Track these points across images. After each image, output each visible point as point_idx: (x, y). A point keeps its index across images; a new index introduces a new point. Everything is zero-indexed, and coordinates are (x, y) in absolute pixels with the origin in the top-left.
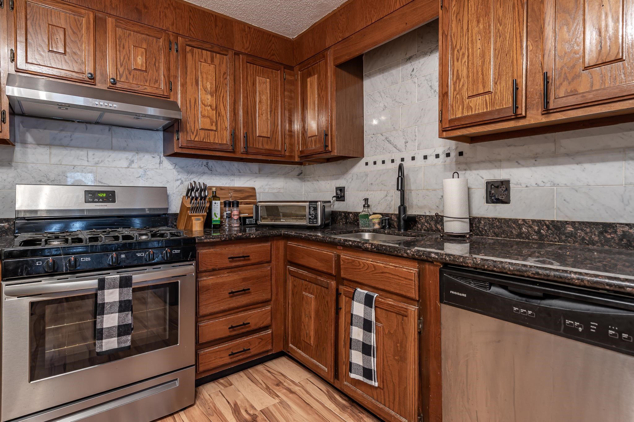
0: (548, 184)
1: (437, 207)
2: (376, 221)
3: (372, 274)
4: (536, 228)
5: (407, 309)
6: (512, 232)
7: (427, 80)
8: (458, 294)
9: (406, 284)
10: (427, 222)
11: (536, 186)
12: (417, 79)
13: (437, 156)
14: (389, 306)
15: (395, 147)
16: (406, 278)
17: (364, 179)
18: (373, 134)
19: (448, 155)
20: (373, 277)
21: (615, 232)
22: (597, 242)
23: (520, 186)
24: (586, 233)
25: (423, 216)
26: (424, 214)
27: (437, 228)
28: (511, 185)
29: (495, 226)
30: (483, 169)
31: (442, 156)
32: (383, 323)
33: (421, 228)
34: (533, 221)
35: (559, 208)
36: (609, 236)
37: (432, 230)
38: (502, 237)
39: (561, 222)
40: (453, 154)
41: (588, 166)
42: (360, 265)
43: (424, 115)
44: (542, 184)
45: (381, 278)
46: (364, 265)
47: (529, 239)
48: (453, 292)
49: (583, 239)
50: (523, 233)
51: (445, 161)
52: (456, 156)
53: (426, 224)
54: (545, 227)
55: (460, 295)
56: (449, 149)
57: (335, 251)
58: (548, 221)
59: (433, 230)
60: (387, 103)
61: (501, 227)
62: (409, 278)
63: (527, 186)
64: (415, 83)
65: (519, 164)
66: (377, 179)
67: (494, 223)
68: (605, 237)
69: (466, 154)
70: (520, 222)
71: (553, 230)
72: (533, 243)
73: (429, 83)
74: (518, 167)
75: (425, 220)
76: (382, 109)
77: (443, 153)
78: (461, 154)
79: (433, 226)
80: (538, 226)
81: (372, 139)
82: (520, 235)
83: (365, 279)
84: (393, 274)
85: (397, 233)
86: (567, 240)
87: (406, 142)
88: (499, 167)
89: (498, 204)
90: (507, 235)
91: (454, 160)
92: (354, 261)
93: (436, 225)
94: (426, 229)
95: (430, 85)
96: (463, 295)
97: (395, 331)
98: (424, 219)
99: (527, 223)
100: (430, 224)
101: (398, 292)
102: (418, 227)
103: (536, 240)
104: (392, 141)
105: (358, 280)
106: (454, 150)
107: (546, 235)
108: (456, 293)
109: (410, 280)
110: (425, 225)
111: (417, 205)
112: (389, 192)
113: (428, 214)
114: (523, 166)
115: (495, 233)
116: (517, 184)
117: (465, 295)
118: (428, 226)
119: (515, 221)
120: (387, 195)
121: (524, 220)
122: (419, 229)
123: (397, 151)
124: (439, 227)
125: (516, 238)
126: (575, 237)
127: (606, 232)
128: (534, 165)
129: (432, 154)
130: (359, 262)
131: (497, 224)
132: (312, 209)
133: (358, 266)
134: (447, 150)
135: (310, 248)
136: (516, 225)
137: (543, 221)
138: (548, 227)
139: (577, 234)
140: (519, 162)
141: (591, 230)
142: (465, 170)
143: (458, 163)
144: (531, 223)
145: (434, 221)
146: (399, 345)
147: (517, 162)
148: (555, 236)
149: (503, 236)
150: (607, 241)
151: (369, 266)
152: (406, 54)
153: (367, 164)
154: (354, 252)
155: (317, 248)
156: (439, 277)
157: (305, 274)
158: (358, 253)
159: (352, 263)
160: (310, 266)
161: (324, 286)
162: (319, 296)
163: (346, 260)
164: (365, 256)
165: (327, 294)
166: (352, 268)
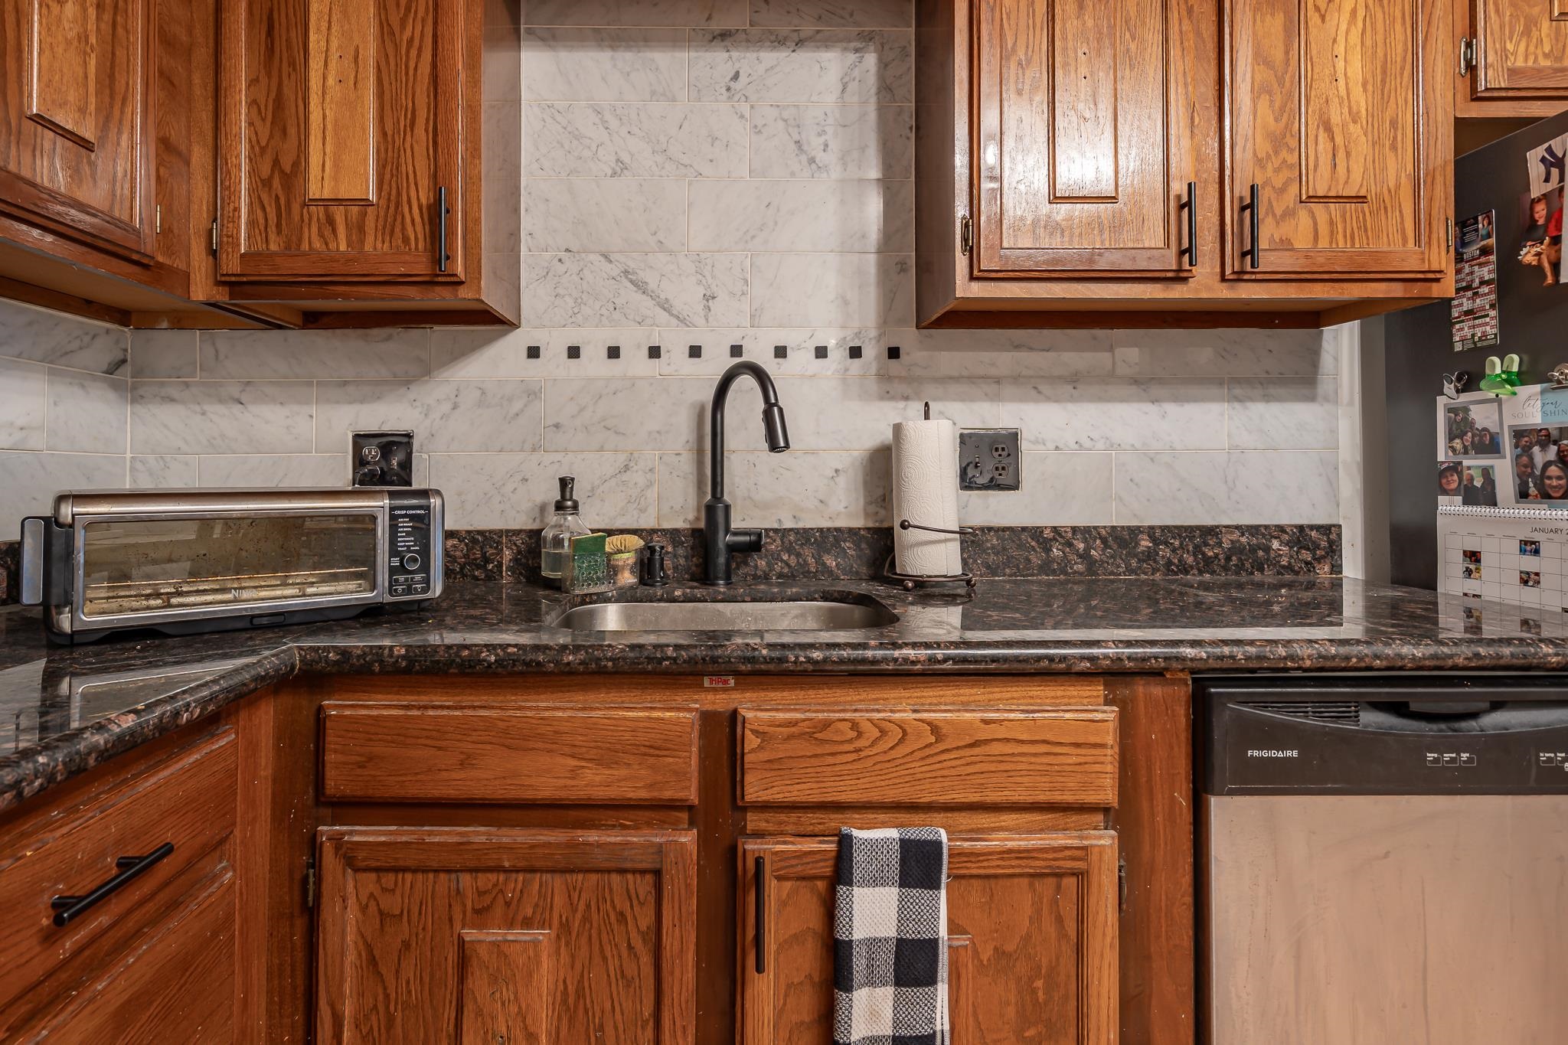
0: (1100, 445)
1: (821, 501)
2: (628, 558)
3: (923, 759)
4: (1081, 546)
5: (1085, 848)
6: (1029, 561)
7: (785, 120)
8: (1274, 754)
9: (1080, 764)
10: (790, 550)
11: (1076, 447)
12: (753, 108)
13: (821, 352)
14: (1010, 859)
15: (666, 306)
16: (1077, 745)
17: (517, 406)
18: (567, 250)
19: (855, 352)
20: (924, 769)
21: (1220, 544)
22: (1192, 567)
23: (1042, 447)
24: (1174, 551)
25: (776, 531)
26: (776, 526)
27: (824, 564)
28: (1024, 445)
29: (988, 548)
30: (955, 400)
31: (837, 356)
32: (969, 929)
33: (767, 569)
34: (1074, 529)
35: (1121, 499)
36: (1211, 554)
37: (807, 573)
38: (1004, 575)
39: (1129, 527)
40: (870, 352)
41: (1171, 408)
42: (860, 735)
43: (776, 223)
44: (1087, 443)
45: (968, 764)
46: (883, 732)
47: (1066, 573)
48: (1256, 753)
49: (1169, 563)
50: (1053, 560)
51: (847, 370)
52: (878, 357)
53: (785, 557)
54: (1098, 542)
55: (1280, 754)
56: (858, 334)
58: (1105, 527)
59: (809, 572)
60: (632, 155)
61: (1004, 549)
62: (1092, 739)
63: (1057, 448)
64: (742, 118)
65: (1039, 392)
66: (582, 409)
67: (987, 541)
68: (1204, 554)
69: (908, 354)
70: (1047, 534)
71: (1115, 547)
72: (1075, 583)
73: (790, 129)
74: (1036, 401)
75: (783, 542)
77: (839, 345)
78: (894, 353)
79: (811, 560)
80: (1085, 541)
81: (561, 268)
82: (1045, 568)
83: (883, 783)
84: (1022, 742)
86: (1140, 568)
87: (709, 298)
88: (996, 398)
89: (990, 492)
90: (1018, 569)
91: (873, 370)
92: (827, 724)
93: (820, 557)
94: (786, 570)
95: (796, 137)
96: (1289, 753)
97: (1027, 939)
98: (779, 542)
99: (1062, 537)
100: (798, 555)
101: (1042, 797)
102: (756, 567)
103: (1081, 574)
104: (652, 285)
105: (843, 798)
106: (873, 342)
107: (1101, 560)
108: (1265, 754)
109: (1095, 746)
110: (782, 561)
111: (750, 498)
112: (636, 455)
113: (788, 524)
114: (1048, 399)
115: (988, 567)
116: (1036, 442)
117: (1295, 753)
118: (793, 561)
119: (1036, 532)
120: (627, 468)
121: (1055, 529)
122: (759, 573)
123: (674, 321)
124: (828, 562)
125: (1037, 575)
126: (1155, 561)
127: (1206, 544)
128: (1072, 399)
129: (803, 345)
130: (854, 725)
131: (995, 542)
132: (405, 525)
133: (850, 741)
134: (853, 340)
135: (520, 708)
136: (1038, 542)
137: (1095, 528)
138: (1104, 541)
139: (1158, 554)
140: (1040, 388)
141: (1181, 544)
142: (906, 398)
143: (883, 377)
144: (1070, 535)
145: (812, 544)
146: (1039, 983)
147: (1035, 388)
148: (1119, 561)
149: (1008, 571)
150: (1208, 561)
151: (909, 730)
152: (709, 19)
153: (534, 352)
154: (802, 689)
155: (571, 705)
156: (1187, 715)
157: (483, 839)
158: (826, 691)
159: (816, 735)
160: (529, 794)
161: (628, 865)
162: (586, 919)
163: (779, 726)
164: (864, 696)
165: (642, 899)
166: (816, 756)
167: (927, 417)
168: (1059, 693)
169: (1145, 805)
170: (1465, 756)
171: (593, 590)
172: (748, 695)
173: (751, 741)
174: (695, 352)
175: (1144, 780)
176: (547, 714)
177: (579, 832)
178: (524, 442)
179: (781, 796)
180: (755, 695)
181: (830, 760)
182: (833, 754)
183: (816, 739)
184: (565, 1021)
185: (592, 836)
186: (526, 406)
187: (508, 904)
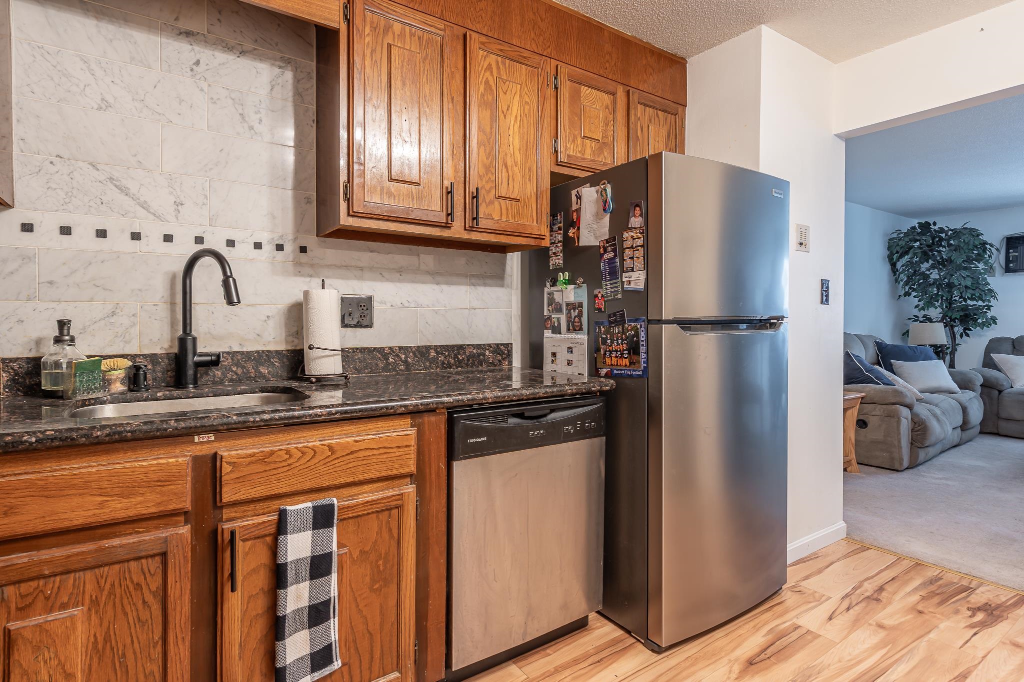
0: (412, 305)
1: (258, 335)
2: (121, 374)
3: (324, 464)
4: (403, 356)
5: (402, 494)
6: (377, 365)
7: (233, 99)
8: (477, 440)
9: (400, 456)
10: (237, 364)
11: (401, 305)
12: (209, 85)
13: (258, 246)
14: (367, 506)
15: (144, 206)
16: (399, 447)
17: (12, 266)
18: (58, 156)
19: (280, 247)
20: (325, 469)
21: (465, 353)
22: (453, 365)
23: (384, 305)
24: (445, 357)
25: (228, 353)
26: (228, 350)
27: (260, 372)
28: (375, 304)
29: (356, 359)
30: (337, 278)
31: (268, 248)
32: (347, 545)
33: (222, 377)
34: (401, 348)
35: (422, 332)
36: (461, 358)
37: (249, 378)
38: (365, 373)
39: (425, 346)
40: (288, 248)
41: (445, 287)
42: (291, 456)
43: (227, 163)
44: (406, 304)
45: (347, 464)
46: (303, 453)
47: (396, 371)
48: (471, 441)
49: (443, 363)
50: (390, 364)
51: (274, 257)
52: (293, 251)
53: (234, 369)
54: (411, 354)
55: (480, 440)
56: (281, 237)
57: (189, 451)
58: (414, 347)
59: (250, 377)
60: (115, 98)
61: (365, 359)
62: (405, 444)
63: (392, 306)
64: (202, 90)
65: (383, 276)
66: (73, 272)
67: (356, 355)
69: (312, 251)
70: (387, 351)
71: (419, 356)
72: (399, 375)
73: (236, 106)
74: (382, 281)
75: (232, 360)
76: (96, 106)
77: (269, 242)
78: (303, 249)
79: (251, 370)
80: (405, 354)
81: (53, 169)
82: (385, 369)
83: (303, 480)
84: (374, 449)
85: (194, 392)
86: (430, 366)
87: (179, 204)
88: (360, 278)
89: (357, 329)
90: (372, 370)
91: (291, 259)
92: (272, 453)
93: (258, 368)
94: (235, 377)
95: (241, 111)
96: (483, 439)
97: (375, 543)
98: (230, 360)
99: (394, 352)
100: (243, 367)
101: (382, 474)
102: (214, 376)
103: (403, 371)
104: (133, 190)
105: (281, 491)
106: (291, 242)
107: (413, 363)
108: (474, 440)
109: (406, 446)
110: (232, 371)
111: (209, 333)
112: (121, 305)
113: (236, 349)
114: (388, 280)
115: (356, 369)
116: (381, 302)
117: (485, 439)
118: (240, 371)
119: (380, 350)
120: (113, 314)
121: (390, 348)
122: (216, 379)
123: (152, 217)
124: (263, 371)
125: (381, 372)
126: (437, 363)
127: (459, 354)
128: (399, 281)
129: (246, 240)
130: (288, 452)
131: (360, 355)
133: (286, 460)
134: (278, 240)
136: (382, 355)
137: (410, 347)
138: (414, 353)
139: (438, 359)
140: (383, 273)
142: (311, 276)
143: (297, 263)
144: (398, 351)
145: (252, 361)
146: (381, 562)
147: (381, 274)
148: (421, 363)
149: (366, 371)
151: (317, 451)
152: (177, 19)
153: (27, 228)
154: (256, 437)
155: (98, 463)
156: (445, 428)
157: (26, 560)
158: (271, 436)
159: (265, 460)
160: (65, 524)
161: (143, 554)
162: (111, 593)
163: (244, 458)
164: (292, 436)
165: (152, 572)
166: (266, 471)
167: (323, 288)
168: (391, 424)
169: (428, 471)
170: (542, 431)
171: (91, 396)
172: (223, 444)
173: (226, 468)
174: (168, 238)
175: (427, 459)
176: (78, 471)
177: (105, 541)
178: (19, 294)
179: (244, 496)
180: (228, 443)
181: (274, 472)
182: (275, 469)
183: (266, 462)
184: (95, 660)
185: (116, 542)
186: (20, 266)
187: (47, 598)
